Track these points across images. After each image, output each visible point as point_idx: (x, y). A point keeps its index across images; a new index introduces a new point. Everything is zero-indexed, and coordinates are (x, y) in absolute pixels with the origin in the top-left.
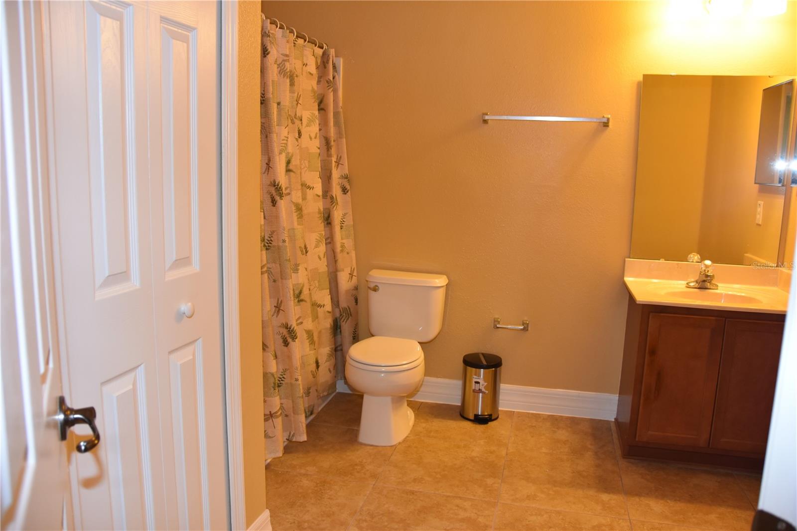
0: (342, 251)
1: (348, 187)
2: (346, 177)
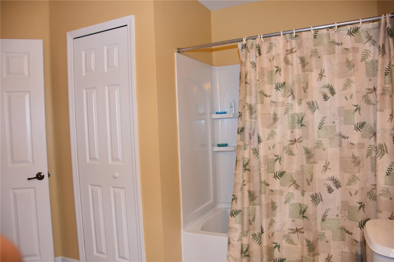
0: (383, 195)
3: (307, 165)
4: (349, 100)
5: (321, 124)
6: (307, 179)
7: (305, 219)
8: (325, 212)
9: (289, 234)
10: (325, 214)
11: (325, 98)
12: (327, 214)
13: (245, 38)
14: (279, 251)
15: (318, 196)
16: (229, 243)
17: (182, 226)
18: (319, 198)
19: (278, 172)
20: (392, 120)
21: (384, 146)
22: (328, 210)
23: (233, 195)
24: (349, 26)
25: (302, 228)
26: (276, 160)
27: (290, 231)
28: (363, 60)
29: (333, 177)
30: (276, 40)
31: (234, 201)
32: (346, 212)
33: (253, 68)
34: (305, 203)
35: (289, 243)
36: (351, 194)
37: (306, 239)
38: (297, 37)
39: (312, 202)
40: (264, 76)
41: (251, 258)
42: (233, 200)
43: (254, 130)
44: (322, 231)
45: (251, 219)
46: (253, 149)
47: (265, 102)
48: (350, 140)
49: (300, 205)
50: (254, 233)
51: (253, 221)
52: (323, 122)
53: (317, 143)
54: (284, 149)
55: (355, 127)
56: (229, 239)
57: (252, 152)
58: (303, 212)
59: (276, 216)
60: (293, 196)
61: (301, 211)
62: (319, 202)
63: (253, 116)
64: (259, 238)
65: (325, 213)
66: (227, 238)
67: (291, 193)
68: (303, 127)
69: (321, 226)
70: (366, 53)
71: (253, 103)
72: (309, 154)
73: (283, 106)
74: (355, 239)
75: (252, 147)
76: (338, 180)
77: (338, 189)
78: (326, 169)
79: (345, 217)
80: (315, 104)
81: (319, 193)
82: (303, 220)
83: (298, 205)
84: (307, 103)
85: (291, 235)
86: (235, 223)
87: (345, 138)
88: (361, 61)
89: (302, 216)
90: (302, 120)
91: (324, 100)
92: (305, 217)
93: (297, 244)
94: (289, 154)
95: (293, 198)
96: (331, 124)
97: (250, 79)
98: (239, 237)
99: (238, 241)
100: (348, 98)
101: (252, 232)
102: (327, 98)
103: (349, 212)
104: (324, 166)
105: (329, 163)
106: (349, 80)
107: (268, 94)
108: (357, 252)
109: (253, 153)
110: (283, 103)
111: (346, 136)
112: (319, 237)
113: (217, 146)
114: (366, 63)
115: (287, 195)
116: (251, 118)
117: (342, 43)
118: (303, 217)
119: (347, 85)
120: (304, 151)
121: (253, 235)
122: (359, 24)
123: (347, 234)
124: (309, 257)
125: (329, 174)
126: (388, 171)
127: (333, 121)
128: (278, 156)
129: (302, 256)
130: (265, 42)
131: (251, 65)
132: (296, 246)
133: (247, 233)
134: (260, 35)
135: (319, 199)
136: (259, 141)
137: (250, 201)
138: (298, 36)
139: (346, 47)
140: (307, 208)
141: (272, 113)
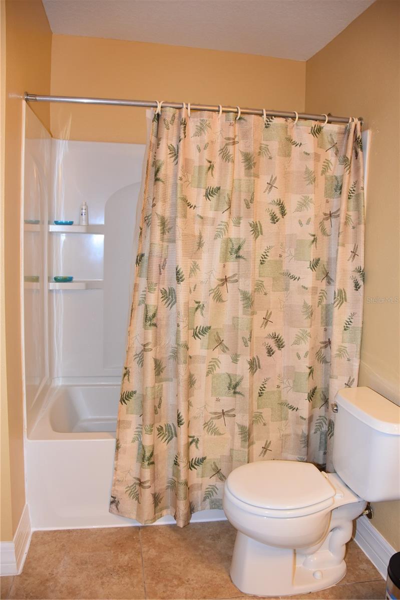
0: (339, 355)
1: (361, 283)
2: (359, 271)
3: (245, 316)
4: (304, 225)
5: (263, 257)
6: (243, 338)
7: (237, 395)
8: (262, 383)
9: (211, 420)
10: (263, 387)
11: (273, 220)
12: (265, 385)
13: (160, 102)
14: (197, 448)
15: (256, 362)
16: (118, 448)
17: (26, 430)
18: (256, 364)
19: (198, 328)
20: (354, 259)
21: (343, 292)
22: (266, 380)
23: (126, 368)
24: (313, 121)
25: (233, 410)
26: (197, 309)
27: (214, 416)
28: (323, 172)
29: (275, 334)
30: (212, 118)
31: (126, 377)
32: (291, 381)
33: (171, 157)
34: (239, 372)
35: (212, 434)
36: (299, 357)
37: (239, 425)
38: (242, 121)
39: (249, 370)
40: (187, 173)
41: (156, 466)
42: (125, 375)
43: (165, 260)
44: (259, 411)
45: (157, 405)
46: (162, 291)
47: (188, 216)
48: (301, 282)
49: (229, 375)
50: (160, 426)
51: (159, 407)
52: (267, 254)
53: (257, 285)
54: (211, 292)
55: (310, 265)
56: (118, 440)
57: (161, 295)
58: (234, 387)
59: (193, 396)
60: (218, 363)
61: (230, 384)
62: (256, 369)
63: (165, 236)
64: (167, 433)
65: (263, 385)
66: (114, 440)
67: (215, 359)
68: (241, 260)
69: (258, 404)
70: (327, 165)
71: (167, 215)
72: (248, 300)
73: (213, 225)
74: (302, 416)
75: (161, 287)
76: (280, 338)
77: (281, 350)
78: (266, 323)
79: (289, 388)
80: (259, 227)
81: (257, 357)
82: (234, 398)
83: (226, 376)
84: (251, 224)
85: (215, 421)
86: (127, 413)
87: (295, 279)
88: (322, 175)
89: (232, 391)
90: (239, 248)
91: (272, 223)
92: (239, 393)
93: (223, 434)
94: (217, 300)
95: (218, 366)
96: (278, 258)
97: (166, 175)
98: (135, 436)
99: (133, 442)
100: (304, 223)
101: (157, 425)
102: (275, 220)
103: (294, 381)
104: (264, 318)
105: (271, 314)
106: (307, 198)
107: (193, 204)
108: (303, 432)
109: (162, 297)
110: (214, 220)
111: (297, 276)
112: (254, 419)
113: (54, 280)
114: (326, 179)
115: (210, 362)
116: (162, 240)
117: (301, 144)
118: (235, 393)
119: (303, 205)
120: (240, 296)
121: (158, 429)
122: (324, 123)
123: (290, 411)
124: (242, 449)
125: (270, 329)
126: (346, 324)
127: (280, 253)
128: (199, 302)
129: (232, 450)
130: (193, 118)
131: (169, 150)
132: (221, 436)
133: (152, 427)
134: (187, 104)
135: (256, 366)
136: (179, 279)
137: (156, 375)
138: (244, 120)
139: (306, 151)
140: (241, 379)
141: (197, 233)
